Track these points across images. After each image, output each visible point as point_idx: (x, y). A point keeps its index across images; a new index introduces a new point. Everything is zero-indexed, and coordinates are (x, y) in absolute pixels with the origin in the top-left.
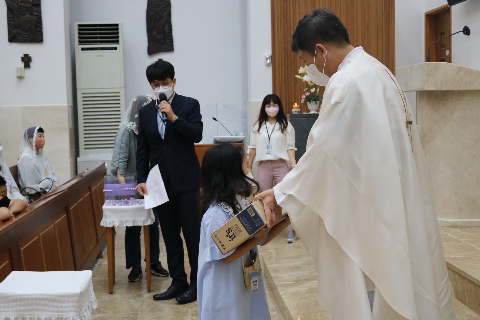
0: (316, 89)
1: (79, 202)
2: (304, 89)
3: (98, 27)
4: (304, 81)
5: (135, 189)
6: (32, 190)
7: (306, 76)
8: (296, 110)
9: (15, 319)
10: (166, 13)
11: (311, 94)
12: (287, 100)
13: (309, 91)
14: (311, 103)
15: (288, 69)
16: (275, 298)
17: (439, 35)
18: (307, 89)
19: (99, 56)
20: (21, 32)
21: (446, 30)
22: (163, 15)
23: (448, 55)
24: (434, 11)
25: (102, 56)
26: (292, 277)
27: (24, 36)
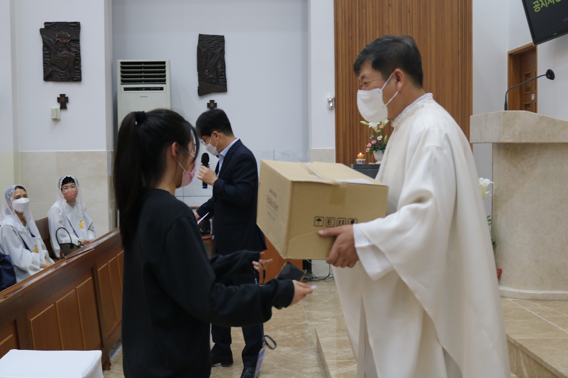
0: (384, 137)
2: (370, 136)
3: (143, 65)
4: (370, 127)
8: (360, 160)
10: (220, 49)
11: (378, 142)
12: (352, 148)
13: (375, 138)
14: (377, 152)
15: (353, 113)
17: (524, 77)
18: (373, 136)
19: (143, 97)
20: (58, 70)
21: (532, 71)
22: (216, 52)
23: (534, 99)
24: (518, 50)
25: (146, 97)
26: (346, 354)
27: (60, 74)
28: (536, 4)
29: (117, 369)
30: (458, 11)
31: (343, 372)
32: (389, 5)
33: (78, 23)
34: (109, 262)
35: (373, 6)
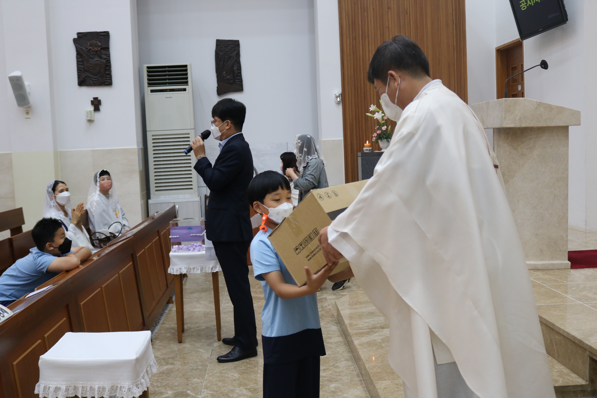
0: (388, 127)
2: (375, 127)
3: (167, 69)
4: (375, 118)
5: (202, 235)
6: (102, 234)
7: (377, 113)
8: (367, 148)
9: (66, 388)
10: (235, 53)
11: (383, 131)
12: (358, 138)
13: (380, 129)
14: (382, 141)
16: (349, 346)
17: (510, 70)
18: (378, 127)
19: (168, 98)
20: (90, 75)
21: (518, 64)
22: (232, 55)
23: (520, 90)
24: (505, 46)
25: (171, 97)
26: (367, 324)
27: (93, 79)
28: (522, 4)
29: (158, 344)
30: (453, 11)
31: (366, 341)
32: (389, 8)
33: (107, 32)
34: (146, 248)
35: (373, 9)
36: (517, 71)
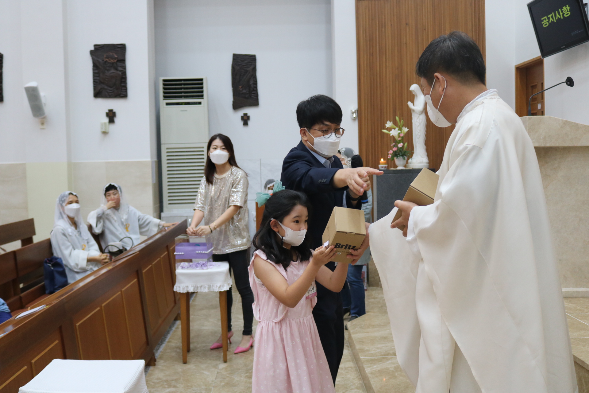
0: (404, 144)
1: (154, 263)
2: (391, 144)
3: (183, 82)
4: (391, 135)
5: (207, 252)
6: (114, 247)
7: (393, 130)
8: (382, 166)
10: (252, 67)
11: (399, 149)
12: (374, 155)
13: (396, 146)
14: (398, 158)
16: (360, 373)
17: (530, 88)
18: (394, 144)
19: (183, 111)
20: (106, 87)
21: (538, 83)
22: (248, 69)
23: (540, 108)
24: (525, 63)
25: (186, 110)
26: (379, 350)
27: (108, 91)
28: (544, 20)
29: (163, 364)
31: (378, 369)
32: (407, 24)
33: (124, 45)
35: (391, 25)
36: (537, 89)
